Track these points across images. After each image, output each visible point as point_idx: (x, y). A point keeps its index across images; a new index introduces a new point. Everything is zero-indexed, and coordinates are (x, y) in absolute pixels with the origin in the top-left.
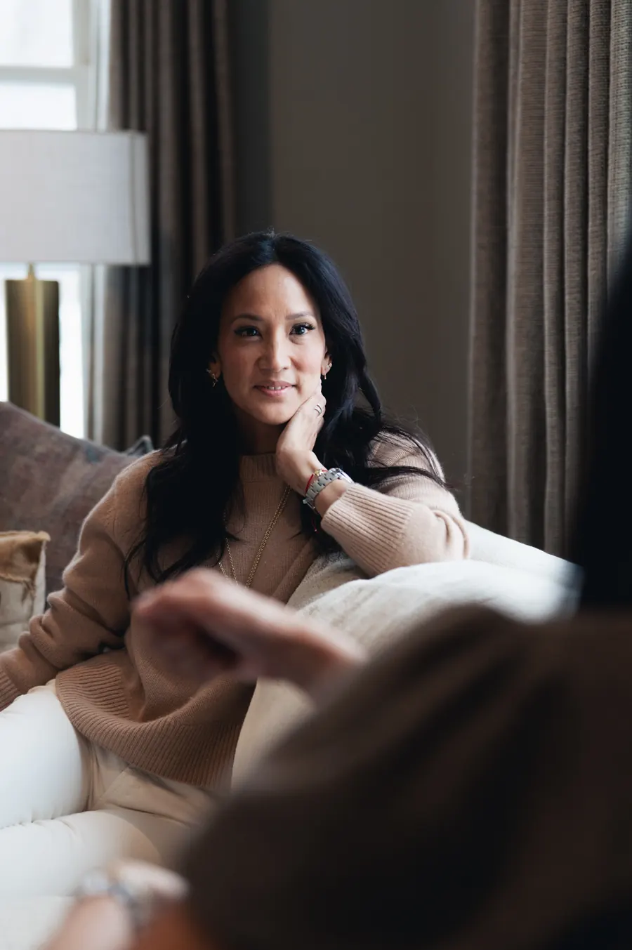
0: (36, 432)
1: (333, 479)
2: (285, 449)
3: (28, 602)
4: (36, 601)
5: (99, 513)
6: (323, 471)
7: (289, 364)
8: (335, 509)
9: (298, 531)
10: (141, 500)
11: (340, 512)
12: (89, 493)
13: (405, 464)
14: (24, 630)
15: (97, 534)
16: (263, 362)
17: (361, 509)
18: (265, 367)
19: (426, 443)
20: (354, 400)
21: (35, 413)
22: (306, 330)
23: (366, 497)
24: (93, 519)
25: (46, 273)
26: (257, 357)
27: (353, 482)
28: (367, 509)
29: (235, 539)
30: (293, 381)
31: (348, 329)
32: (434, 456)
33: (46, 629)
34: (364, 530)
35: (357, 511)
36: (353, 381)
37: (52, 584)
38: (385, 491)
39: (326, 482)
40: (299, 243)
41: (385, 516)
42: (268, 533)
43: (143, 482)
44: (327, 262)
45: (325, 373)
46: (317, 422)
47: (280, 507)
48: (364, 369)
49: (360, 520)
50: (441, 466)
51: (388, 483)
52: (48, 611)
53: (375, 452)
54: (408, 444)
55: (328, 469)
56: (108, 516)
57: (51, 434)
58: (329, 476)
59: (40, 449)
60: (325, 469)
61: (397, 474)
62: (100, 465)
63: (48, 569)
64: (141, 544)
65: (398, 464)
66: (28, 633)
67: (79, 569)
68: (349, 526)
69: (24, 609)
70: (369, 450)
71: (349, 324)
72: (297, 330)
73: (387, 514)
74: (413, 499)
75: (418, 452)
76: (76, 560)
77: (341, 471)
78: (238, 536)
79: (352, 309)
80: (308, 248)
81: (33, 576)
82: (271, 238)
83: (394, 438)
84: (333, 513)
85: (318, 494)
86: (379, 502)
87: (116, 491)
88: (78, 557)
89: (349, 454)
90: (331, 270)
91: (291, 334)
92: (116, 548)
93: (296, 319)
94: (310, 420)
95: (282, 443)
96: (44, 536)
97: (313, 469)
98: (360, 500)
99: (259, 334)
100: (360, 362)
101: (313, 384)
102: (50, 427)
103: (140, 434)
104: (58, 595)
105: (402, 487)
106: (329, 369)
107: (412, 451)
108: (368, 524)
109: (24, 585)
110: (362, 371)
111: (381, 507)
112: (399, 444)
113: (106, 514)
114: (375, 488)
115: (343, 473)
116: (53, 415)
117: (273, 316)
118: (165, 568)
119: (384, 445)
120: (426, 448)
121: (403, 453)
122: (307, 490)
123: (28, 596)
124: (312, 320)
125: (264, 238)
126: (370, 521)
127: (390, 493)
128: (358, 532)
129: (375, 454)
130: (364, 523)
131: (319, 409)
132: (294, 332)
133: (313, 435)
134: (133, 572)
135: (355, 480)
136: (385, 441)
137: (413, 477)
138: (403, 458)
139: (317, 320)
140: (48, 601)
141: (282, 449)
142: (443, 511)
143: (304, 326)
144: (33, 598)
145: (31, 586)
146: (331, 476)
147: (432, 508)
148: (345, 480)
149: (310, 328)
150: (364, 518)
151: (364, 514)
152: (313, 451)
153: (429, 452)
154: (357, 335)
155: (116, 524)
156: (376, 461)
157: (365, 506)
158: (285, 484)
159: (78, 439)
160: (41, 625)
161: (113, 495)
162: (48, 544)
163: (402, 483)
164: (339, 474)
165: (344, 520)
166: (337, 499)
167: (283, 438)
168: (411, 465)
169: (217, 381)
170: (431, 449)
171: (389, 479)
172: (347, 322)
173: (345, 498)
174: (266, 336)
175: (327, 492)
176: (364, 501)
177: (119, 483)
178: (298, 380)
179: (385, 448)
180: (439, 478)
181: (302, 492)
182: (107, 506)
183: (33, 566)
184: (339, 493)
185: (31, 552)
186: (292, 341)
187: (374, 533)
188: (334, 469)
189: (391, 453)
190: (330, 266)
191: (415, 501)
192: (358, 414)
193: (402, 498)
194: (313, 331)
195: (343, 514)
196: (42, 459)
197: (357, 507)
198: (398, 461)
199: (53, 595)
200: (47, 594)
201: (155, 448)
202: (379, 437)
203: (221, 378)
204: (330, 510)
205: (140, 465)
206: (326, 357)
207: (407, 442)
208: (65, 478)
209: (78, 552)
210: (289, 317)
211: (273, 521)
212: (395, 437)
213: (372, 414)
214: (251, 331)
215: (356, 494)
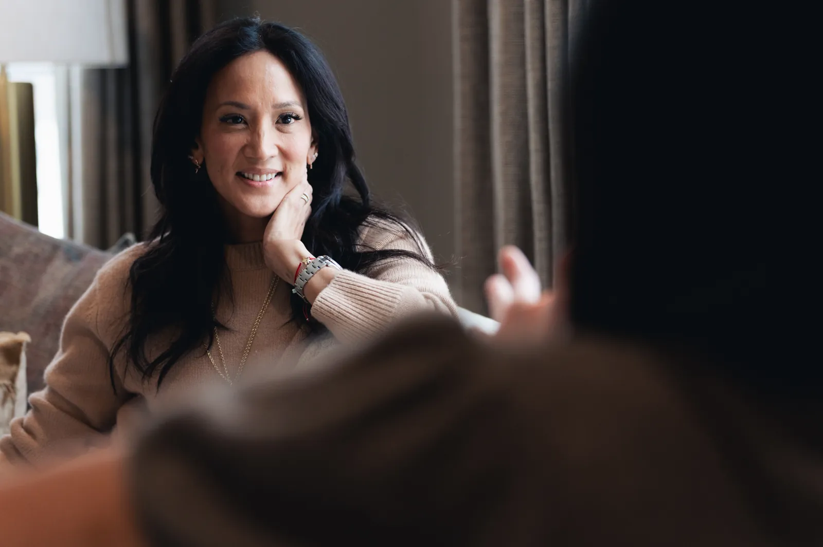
0: (13, 233)
1: (321, 267)
2: (271, 239)
3: (9, 405)
4: (17, 404)
5: (80, 308)
6: (311, 259)
7: (276, 152)
8: (324, 297)
9: (288, 319)
10: (124, 294)
11: (329, 299)
12: (71, 292)
13: (393, 248)
14: (5, 433)
15: (79, 331)
16: (248, 150)
17: (350, 295)
18: (250, 155)
19: (415, 227)
20: (343, 188)
21: (10, 213)
22: (293, 120)
23: (355, 283)
24: (74, 316)
25: (18, 74)
26: (243, 145)
27: (342, 268)
28: (356, 294)
29: (224, 328)
30: (279, 168)
31: (336, 119)
32: (422, 239)
33: (28, 430)
34: (354, 316)
35: (346, 297)
36: (342, 171)
37: (34, 384)
38: (374, 275)
39: (315, 270)
40: (287, 31)
41: (375, 301)
42: (258, 321)
43: (127, 274)
44: (313, 50)
45: (311, 163)
46: (304, 210)
47: (269, 295)
48: (353, 159)
49: (350, 306)
50: (430, 249)
51: (378, 268)
52: (30, 412)
53: (363, 236)
54: (397, 228)
55: (316, 257)
56: (90, 312)
57: (28, 234)
58: (317, 264)
59: (17, 250)
60: (312, 257)
61: (386, 257)
62: (81, 264)
63: (29, 372)
64: (126, 337)
65: (386, 248)
66: (9, 435)
67: (63, 368)
68: (339, 313)
69: (5, 412)
70: (358, 236)
71: (337, 115)
72: (283, 119)
73: (377, 299)
74: (402, 282)
75: (406, 235)
76: (59, 358)
77: (329, 258)
78: (226, 326)
79: (340, 98)
80: (295, 37)
81: (13, 378)
82: (257, 24)
83: (382, 223)
84: (323, 300)
85: (307, 282)
86: (367, 287)
87: (97, 287)
88: (60, 356)
89: (338, 240)
90: (317, 57)
91: (277, 122)
92: (100, 344)
93: (283, 108)
94: (297, 210)
95: (268, 233)
96: (24, 337)
97: (301, 257)
98: (348, 286)
99: (246, 123)
100: (348, 152)
101: (300, 173)
102: (27, 228)
103: (122, 231)
104: (40, 395)
105: (391, 270)
106: (315, 158)
107: (400, 234)
108: (358, 310)
109: (5, 389)
110: (351, 159)
111: (370, 292)
112: (388, 228)
113: (88, 309)
114: (365, 274)
115: (331, 260)
116: (30, 214)
117: (260, 104)
118: (151, 360)
119: (372, 230)
120: (414, 231)
121: (391, 237)
122: (296, 279)
123: (9, 399)
124: (299, 110)
125: (250, 24)
126: (360, 307)
127: (380, 277)
128: (348, 318)
129: (364, 239)
130: (354, 308)
131: (305, 197)
132: (280, 121)
133: (300, 225)
134: (119, 369)
135: (344, 266)
136: (373, 225)
137: (402, 261)
138: (392, 241)
139: (304, 109)
140: (29, 401)
141: (269, 239)
142: (431, 292)
143: (291, 116)
144: (14, 402)
145: (10, 388)
146: (319, 264)
147: (420, 290)
148: (333, 267)
149: (297, 118)
150: (354, 304)
151: (354, 300)
152: (302, 240)
153: (417, 236)
154: (344, 125)
155: (98, 320)
156: (364, 246)
157: (353, 292)
158: (273, 273)
159: (57, 240)
160: (23, 427)
161: (95, 291)
162: (28, 345)
163: (391, 267)
164: (327, 261)
165: (333, 307)
166: (325, 287)
167: (271, 227)
168: (400, 248)
169: (200, 167)
170: (420, 233)
171: (378, 263)
172: (335, 113)
173: (334, 285)
174: (252, 123)
175: (316, 280)
176: (352, 287)
177: (101, 278)
178: (285, 167)
179: (373, 232)
180: (427, 260)
181: (291, 282)
182: (89, 301)
183: (13, 368)
184: (328, 280)
185: (11, 354)
186: (279, 130)
187: (364, 319)
188: (322, 257)
189: (381, 237)
190: (317, 54)
191: (404, 284)
192: (346, 202)
193: (391, 281)
194: (300, 121)
195: (332, 301)
196: (20, 260)
197: (346, 294)
198: (387, 245)
199: (35, 395)
200: (28, 395)
201: (138, 239)
202: (367, 222)
203: (204, 164)
204: (319, 298)
205: (123, 258)
206: (311, 146)
207: (395, 226)
208: (46, 278)
209: (60, 350)
210: (276, 106)
211: (263, 310)
212: (382, 221)
213: (361, 201)
214: (236, 119)
215: (344, 281)
